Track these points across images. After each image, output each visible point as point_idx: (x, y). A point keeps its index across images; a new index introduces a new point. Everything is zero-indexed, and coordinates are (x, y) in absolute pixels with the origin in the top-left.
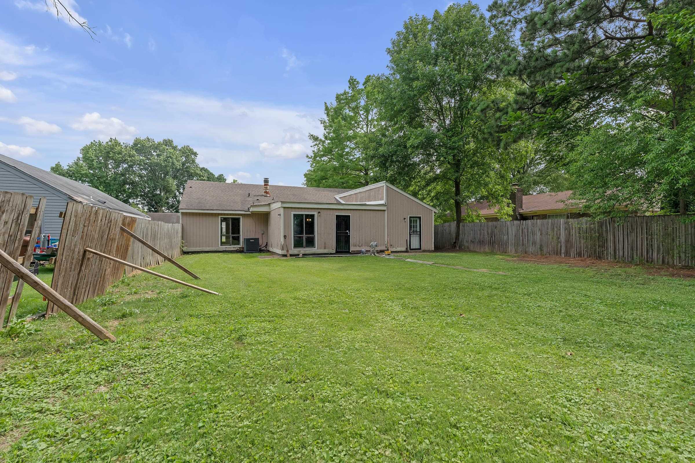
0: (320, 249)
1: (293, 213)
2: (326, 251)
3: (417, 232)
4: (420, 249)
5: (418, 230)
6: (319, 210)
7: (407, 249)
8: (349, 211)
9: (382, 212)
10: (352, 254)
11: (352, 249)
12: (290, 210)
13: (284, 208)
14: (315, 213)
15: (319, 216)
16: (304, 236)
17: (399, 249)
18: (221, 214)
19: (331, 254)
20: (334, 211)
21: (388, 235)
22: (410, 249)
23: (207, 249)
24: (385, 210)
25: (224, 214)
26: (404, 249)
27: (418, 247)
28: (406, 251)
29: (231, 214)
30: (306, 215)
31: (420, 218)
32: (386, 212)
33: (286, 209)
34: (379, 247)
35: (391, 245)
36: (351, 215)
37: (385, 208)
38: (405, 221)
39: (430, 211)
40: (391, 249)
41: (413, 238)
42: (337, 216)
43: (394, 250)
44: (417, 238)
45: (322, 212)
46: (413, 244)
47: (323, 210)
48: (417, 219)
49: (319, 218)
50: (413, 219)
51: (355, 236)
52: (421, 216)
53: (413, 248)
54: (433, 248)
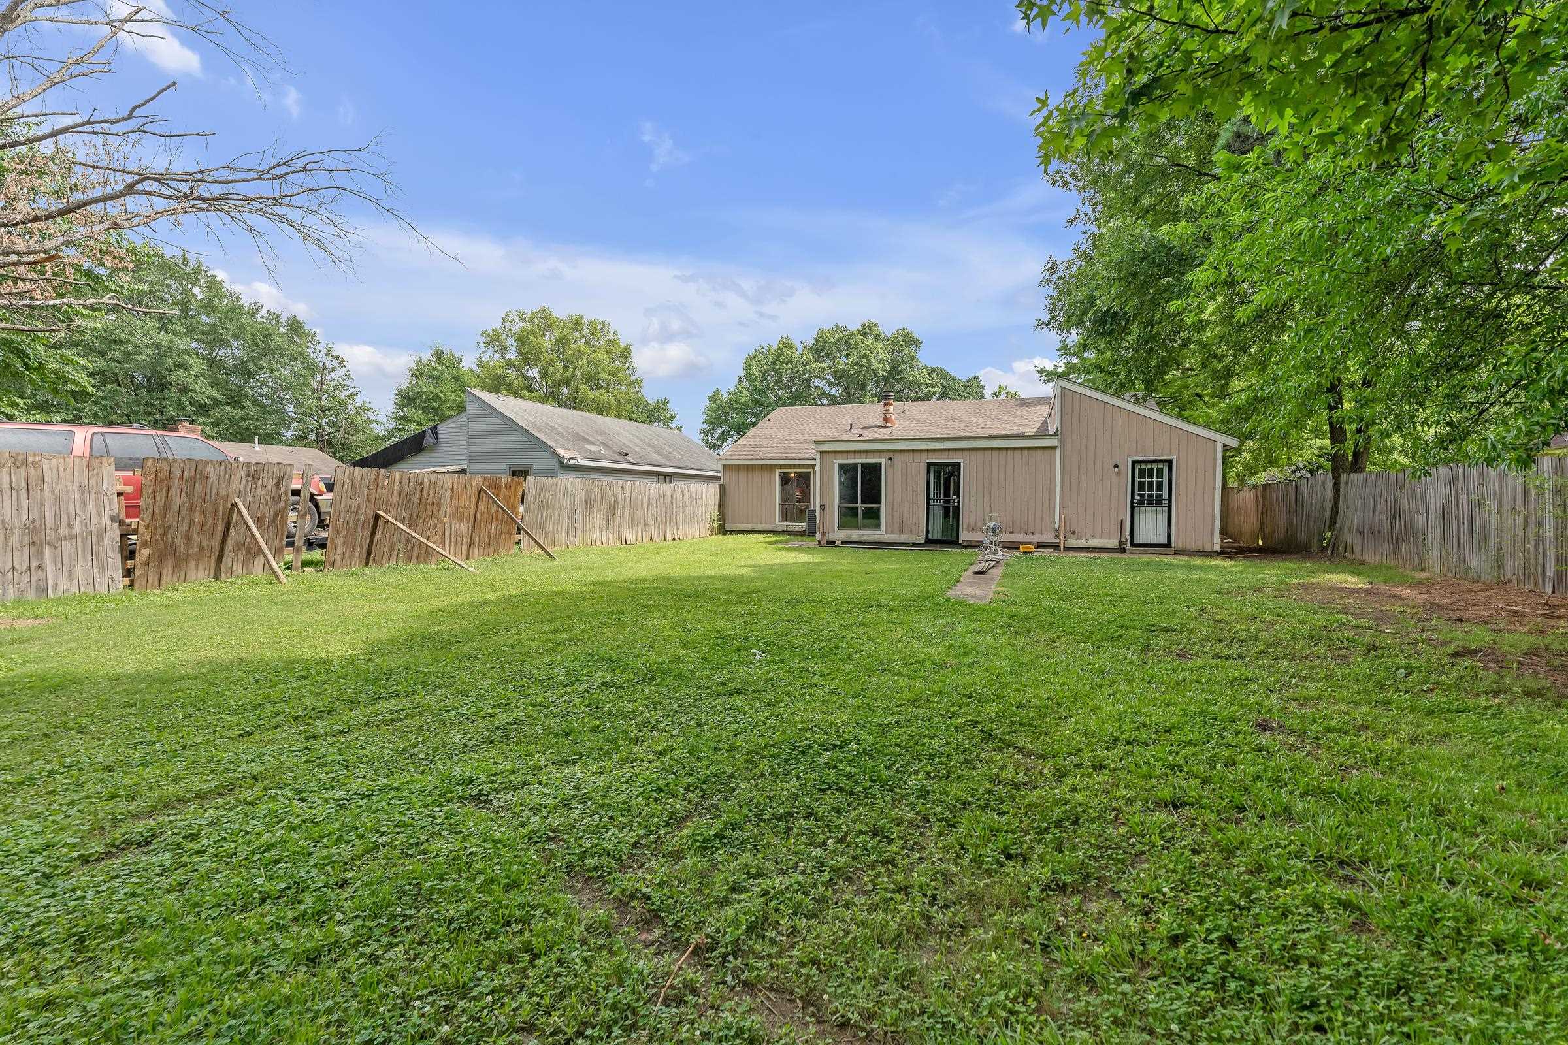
0: (892, 533)
1: (837, 462)
2: (903, 538)
3: (1159, 501)
4: (1169, 545)
5: (1165, 496)
6: (890, 455)
7: (1121, 543)
8: (959, 454)
9: (1047, 452)
10: (966, 547)
11: (964, 536)
12: (831, 455)
13: (822, 452)
14: (883, 461)
15: (890, 465)
16: (860, 506)
17: (1095, 543)
18: (781, 466)
19: (914, 544)
20: (924, 454)
21: (1062, 508)
22: (1133, 544)
23: (758, 527)
24: (1055, 448)
25: (785, 466)
26: (1113, 543)
27: (1136, 542)
28: (1119, 550)
29: (795, 466)
30: (863, 465)
31: (1170, 462)
32: (1058, 451)
33: (825, 455)
34: (1037, 535)
35: (1073, 533)
36: (961, 461)
37: (1053, 442)
38: (1118, 474)
39: (1210, 444)
40: (1072, 542)
41: (1142, 516)
42: (929, 465)
43: (1082, 543)
44: (1160, 516)
45: (896, 457)
46: (1142, 532)
47: (897, 455)
48: (1160, 466)
49: (890, 471)
50: (1155, 466)
51: (973, 508)
52: (1174, 458)
53: (1142, 542)
54: (1217, 548)
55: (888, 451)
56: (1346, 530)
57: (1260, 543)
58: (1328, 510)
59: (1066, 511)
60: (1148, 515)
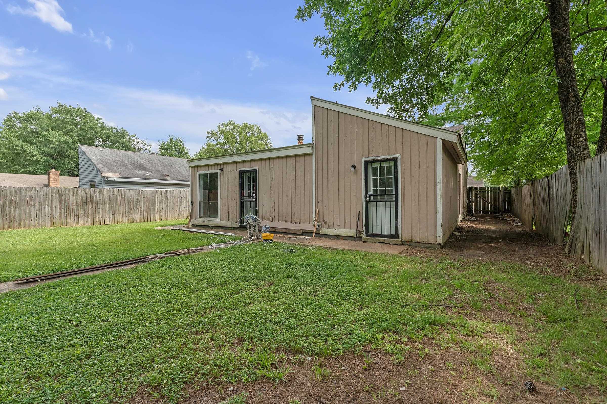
0: (224, 220)
1: (199, 172)
2: (229, 224)
3: (390, 195)
4: (396, 236)
5: (394, 193)
6: (222, 166)
7: (359, 232)
8: (256, 163)
9: (307, 158)
12: (196, 169)
13: (192, 167)
14: (218, 171)
15: (222, 174)
16: (208, 201)
17: (340, 232)
19: (235, 228)
20: (238, 165)
22: (368, 235)
24: (311, 155)
26: (352, 232)
27: (370, 232)
28: (358, 238)
30: (210, 174)
31: (395, 160)
32: (314, 156)
33: (193, 169)
34: (302, 224)
35: (325, 223)
36: (257, 168)
37: (309, 150)
38: (356, 173)
39: (430, 140)
40: (324, 231)
41: (374, 209)
42: (241, 173)
43: (331, 231)
44: (388, 209)
45: (225, 168)
46: (375, 223)
47: (225, 166)
48: (387, 164)
49: (222, 177)
50: (378, 165)
51: (264, 203)
52: (399, 156)
53: (375, 232)
54: (440, 240)
55: (220, 164)
56: (583, 228)
57: (534, 229)
58: (569, 203)
59: (320, 205)
60: (379, 209)
